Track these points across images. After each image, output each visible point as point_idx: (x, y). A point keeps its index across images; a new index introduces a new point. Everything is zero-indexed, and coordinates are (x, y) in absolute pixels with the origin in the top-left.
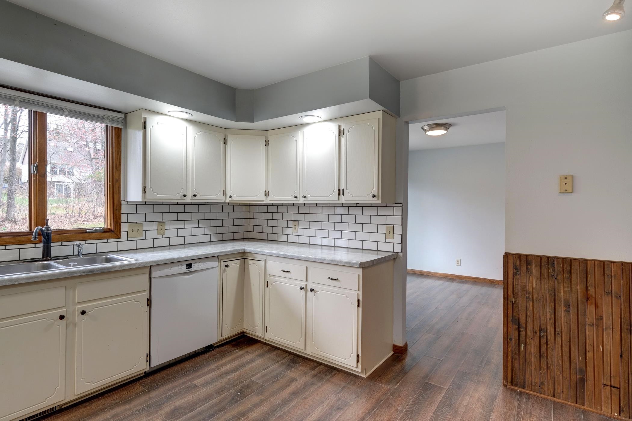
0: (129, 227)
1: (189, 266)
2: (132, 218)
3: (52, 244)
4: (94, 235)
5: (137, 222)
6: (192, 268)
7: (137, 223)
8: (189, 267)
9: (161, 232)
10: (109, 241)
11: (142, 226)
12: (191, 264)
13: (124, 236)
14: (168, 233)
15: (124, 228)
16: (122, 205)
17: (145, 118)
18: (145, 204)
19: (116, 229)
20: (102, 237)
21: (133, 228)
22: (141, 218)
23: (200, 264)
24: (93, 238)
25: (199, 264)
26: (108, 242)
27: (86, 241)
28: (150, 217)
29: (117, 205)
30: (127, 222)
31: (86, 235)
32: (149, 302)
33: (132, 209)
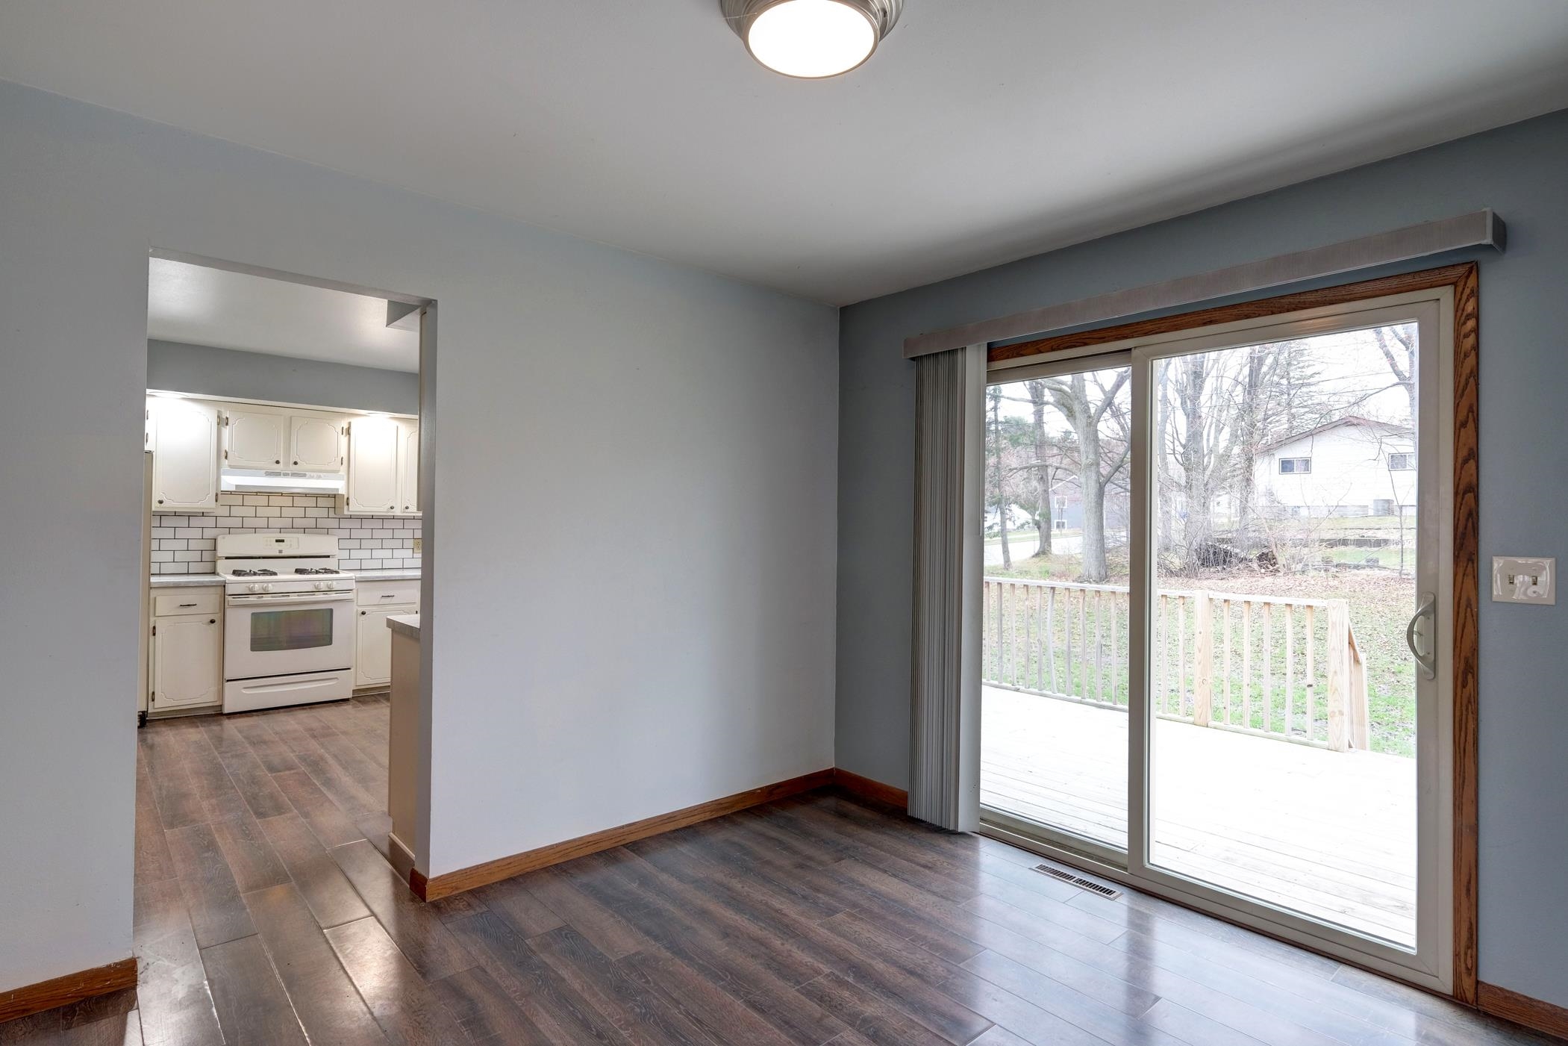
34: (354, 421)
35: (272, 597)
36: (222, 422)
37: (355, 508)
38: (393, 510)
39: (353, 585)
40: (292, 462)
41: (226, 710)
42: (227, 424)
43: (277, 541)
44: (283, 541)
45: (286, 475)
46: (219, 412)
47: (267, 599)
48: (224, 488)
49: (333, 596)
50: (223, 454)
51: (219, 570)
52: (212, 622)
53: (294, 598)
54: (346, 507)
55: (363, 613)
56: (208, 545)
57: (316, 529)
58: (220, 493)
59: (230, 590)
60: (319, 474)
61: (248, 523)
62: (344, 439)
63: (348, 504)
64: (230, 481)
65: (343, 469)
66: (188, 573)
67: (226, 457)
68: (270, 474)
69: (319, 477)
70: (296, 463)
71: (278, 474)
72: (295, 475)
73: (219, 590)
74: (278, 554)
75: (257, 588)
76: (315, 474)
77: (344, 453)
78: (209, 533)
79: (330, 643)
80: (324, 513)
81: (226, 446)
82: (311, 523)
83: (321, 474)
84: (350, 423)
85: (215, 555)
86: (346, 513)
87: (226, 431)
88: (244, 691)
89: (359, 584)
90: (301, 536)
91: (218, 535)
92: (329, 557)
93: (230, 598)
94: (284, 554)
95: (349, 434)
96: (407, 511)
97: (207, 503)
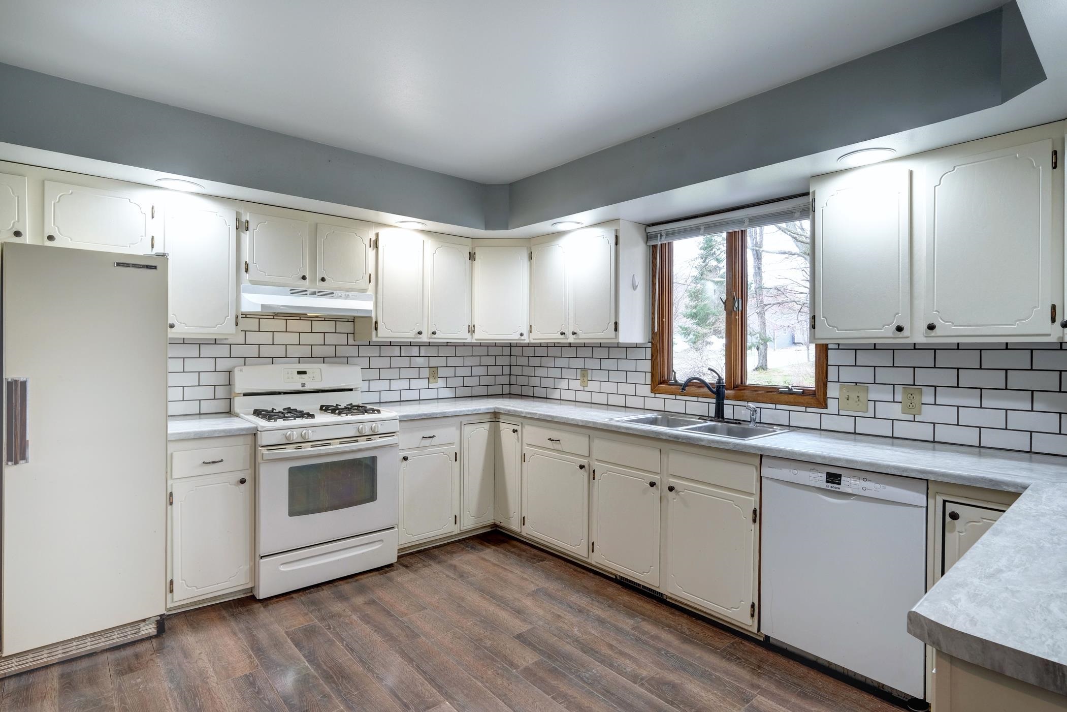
0: (841, 389)
1: (834, 478)
2: (848, 375)
3: (726, 402)
4: (785, 397)
5: (856, 383)
6: (840, 484)
7: (858, 384)
8: (832, 480)
9: (913, 409)
10: (809, 409)
11: (867, 390)
12: (840, 476)
13: (832, 405)
14: (929, 413)
15: (833, 391)
16: (829, 351)
17: (814, 192)
18: (875, 349)
19: (818, 392)
20: (798, 402)
21: (848, 394)
22: (865, 375)
23: (863, 483)
24: (785, 402)
25: (862, 482)
26: (806, 412)
27: (776, 404)
28: (884, 375)
29: (820, 350)
30: (838, 382)
31: (776, 395)
32: (757, 516)
33: (847, 358)
34: (383, 233)
35: (312, 446)
36: (242, 226)
37: (384, 333)
38: (421, 336)
39: (395, 426)
40: (319, 277)
41: (262, 594)
42: (247, 229)
43: (299, 373)
44: (305, 373)
45: (312, 293)
46: (238, 214)
47: (307, 449)
48: (245, 308)
49: (378, 441)
50: (243, 266)
51: (237, 409)
52: (243, 481)
53: (336, 446)
54: (374, 332)
55: (405, 459)
56: (222, 378)
57: (336, 358)
58: (240, 316)
59: (264, 439)
60: (347, 293)
61: (266, 351)
62: (371, 253)
63: (376, 329)
64: (253, 301)
65: (372, 286)
66: (200, 414)
67: (247, 271)
68: (294, 292)
69: (347, 297)
70: (323, 280)
71: (303, 293)
72: (322, 294)
73: (249, 439)
74: (300, 388)
75: (295, 435)
76: (343, 294)
77: (372, 270)
78: (223, 365)
79: (372, 497)
80: (342, 339)
81: (246, 257)
82: (330, 351)
83: (351, 294)
84: (377, 235)
85: (230, 392)
86: (374, 339)
87: (246, 237)
88: (283, 568)
89: (404, 424)
90: (322, 366)
91: (235, 367)
92: (351, 390)
93: (264, 450)
94: (308, 387)
95: (376, 246)
96: (434, 336)
97: (227, 328)
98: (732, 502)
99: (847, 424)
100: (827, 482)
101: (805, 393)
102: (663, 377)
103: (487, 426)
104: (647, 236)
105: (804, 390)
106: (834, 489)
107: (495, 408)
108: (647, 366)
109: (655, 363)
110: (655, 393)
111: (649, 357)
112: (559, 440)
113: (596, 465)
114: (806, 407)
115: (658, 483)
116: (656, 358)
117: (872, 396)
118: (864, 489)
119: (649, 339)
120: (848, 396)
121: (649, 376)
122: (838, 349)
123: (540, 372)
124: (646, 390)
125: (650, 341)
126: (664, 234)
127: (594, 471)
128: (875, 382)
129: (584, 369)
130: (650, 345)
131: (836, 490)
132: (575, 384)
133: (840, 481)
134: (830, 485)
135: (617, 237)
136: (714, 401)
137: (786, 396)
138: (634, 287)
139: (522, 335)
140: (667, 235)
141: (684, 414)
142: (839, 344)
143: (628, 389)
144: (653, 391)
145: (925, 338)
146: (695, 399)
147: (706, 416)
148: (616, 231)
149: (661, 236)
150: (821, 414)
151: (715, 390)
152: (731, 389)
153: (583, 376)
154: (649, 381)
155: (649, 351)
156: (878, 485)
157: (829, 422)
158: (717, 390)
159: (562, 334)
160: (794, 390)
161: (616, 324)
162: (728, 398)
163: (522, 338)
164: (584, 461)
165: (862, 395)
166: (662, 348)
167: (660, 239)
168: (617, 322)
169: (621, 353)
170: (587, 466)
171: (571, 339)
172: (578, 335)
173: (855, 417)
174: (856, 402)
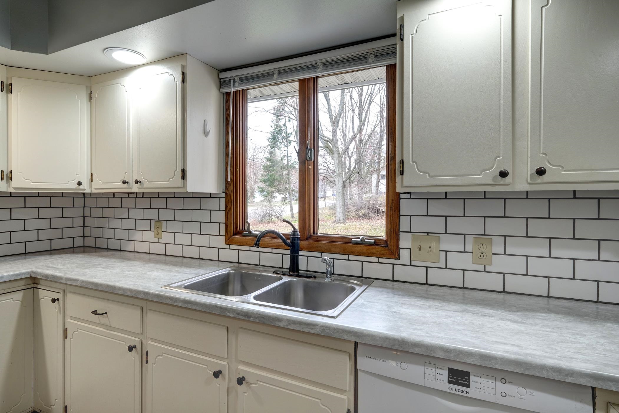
0: (414, 240)
1: (459, 377)
2: (419, 225)
3: (301, 253)
4: (359, 248)
5: (428, 233)
6: (468, 386)
7: (429, 234)
8: (457, 380)
10: (381, 260)
11: (438, 241)
12: (467, 374)
13: (404, 254)
14: (500, 263)
15: (405, 241)
17: (402, 18)
18: (446, 198)
19: (390, 242)
20: (370, 253)
21: (420, 244)
22: (436, 225)
23: (501, 387)
24: (358, 253)
25: (499, 384)
26: (378, 263)
27: (349, 255)
28: (454, 225)
29: (392, 200)
30: (410, 232)
31: (349, 246)
33: (419, 207)
98: (319, 401)
99: (418, 275)
100: (449, 382)
101: (377, 243)
102: (237, 228)
103: (19, 296)
104: (220, 82)
105: (375, 240)
106: (460, 393)
107: (31, 273)
108: (221, 217)
109: (229, 214)
110: (229, 245)
111: (223, 207)
112: (106, 313)
113: (151, 345)
114: (379, 258)
115: (225, 372)
116: (231, 209)
117: (444, 246)
118: (504, 394)
119: (223, 190)
120: (420, 246)
121: (223, 226)
122: (410, 198)
123: (114, 224)
124: (220, 241)
125: (225, 191)
126: (237, 80)
127: (147, 353)
128: (446, 232)
129: (158, 220)
130: (224, 195)
131: (463, 394)
132: (150, 236)
133: (469, 382)
134: (455, 387)
135: (183, 74)
136: (289, 252)
137: (359, 246)
138: (206, 133)
139: (79, 184)
140: (240, 81)
141: (258, 265)
142: (410, 193)
143: (203, 240)
144: (227, 242)
145: (528, 185)
146: (269, 250)
147: (280, 268)
148: (183, 67)
149: (234, 82)
150: (393, 264)
151: (289, 241)
152: (305, 240)
153: (157, 227)
154: (223, 233)
155: (223, 201)
156: (522, 390)
157: (401, 273)
158: (292, 242)
159: (124, 182)
160: (366, 240)
161: (183, 171)
162: (302, 249)
163: (81, 187)
164: (135, 340)
165: (433, 245)
166: (236, 199)
167: (234, 85)
168: (185, 169)
169: (195, 204)
170: (139, 347)
171: (136, 189)
172: (143, 184)
173: (427, 267)
174: (428, 252)
